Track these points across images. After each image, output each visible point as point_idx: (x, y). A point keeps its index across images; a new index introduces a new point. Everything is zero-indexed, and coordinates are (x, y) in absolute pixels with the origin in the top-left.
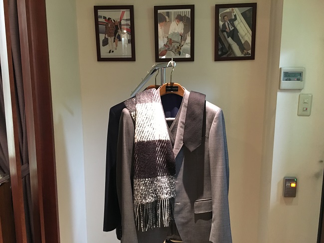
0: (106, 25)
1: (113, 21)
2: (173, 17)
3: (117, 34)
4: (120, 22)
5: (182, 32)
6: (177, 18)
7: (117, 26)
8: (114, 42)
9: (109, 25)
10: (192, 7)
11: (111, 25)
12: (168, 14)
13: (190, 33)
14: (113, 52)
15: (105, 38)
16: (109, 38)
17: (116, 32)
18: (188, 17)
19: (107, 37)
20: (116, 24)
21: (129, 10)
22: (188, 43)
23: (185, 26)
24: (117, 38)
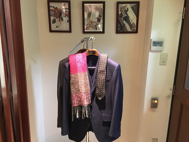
2: (93, 8)
3: (61, 17)
5: (98, 16)
6: (95, 9)
8: (59, 21)
9: (56, 12)
10: (104, 3)
12: (90, 6)
15: (54, 19)
16: (56, 19)
19: (55, 18)
21: (68, 3)
22: (101, 23)
23: (100, 13)
24: (61, 19)
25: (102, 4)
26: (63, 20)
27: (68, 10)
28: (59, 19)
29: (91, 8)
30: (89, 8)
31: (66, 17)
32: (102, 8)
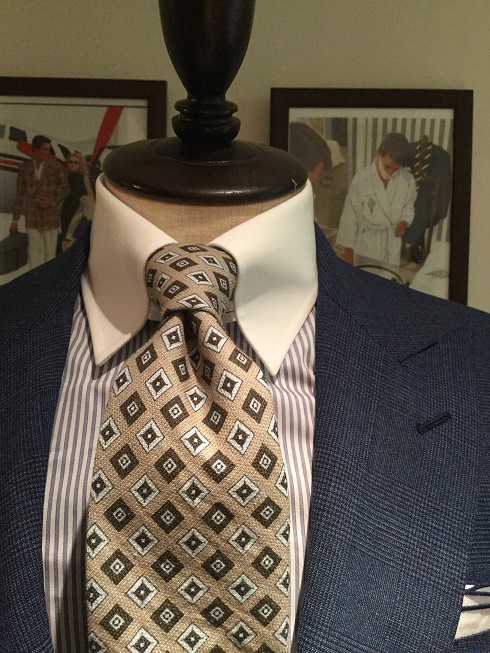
0: (23, 170)
1: (59, 155)
2: (363, 145)
4: (94, 160)
5: (409, 216)
6: (383, 152)
7: (76, 179)
9: (38, 173)
10: (460, 102)
11: (46, 173)
12: (339, 129)
13: (446, 223)
15: (14, 231)
16: (34, 235)
17: (71, 205)
18: (439, 149)
19: (22, 228)
20: (74, 168)
21: (143, 103)
22: (438, 275)
23: (423, 188)
24: (75, 235)
25: (447, 115)
28: (61, 237)
29: (343, 143)
30: (333, 144)
32: (446, 145)
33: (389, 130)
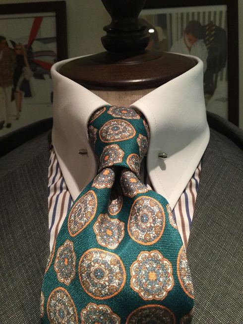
1: (10, 45)
3: (21, 79)
4: (29, 47)
6: (187, 32)
7: (20, 58)
8: (13, 98)
12: (162, 21)
13: (225, 70)
14: (9, 126)
17: (18, 72)
18: (219, 29)
20: (18, 52)
21: (53, 14)
22: (222, 100)
24: (21, 89)
25: (223, 8)
26: (28, 94)
27: (52, 47)
28: (14, 90)
31: (46, 76)
32: (223, 26)
33: (190, 19)
